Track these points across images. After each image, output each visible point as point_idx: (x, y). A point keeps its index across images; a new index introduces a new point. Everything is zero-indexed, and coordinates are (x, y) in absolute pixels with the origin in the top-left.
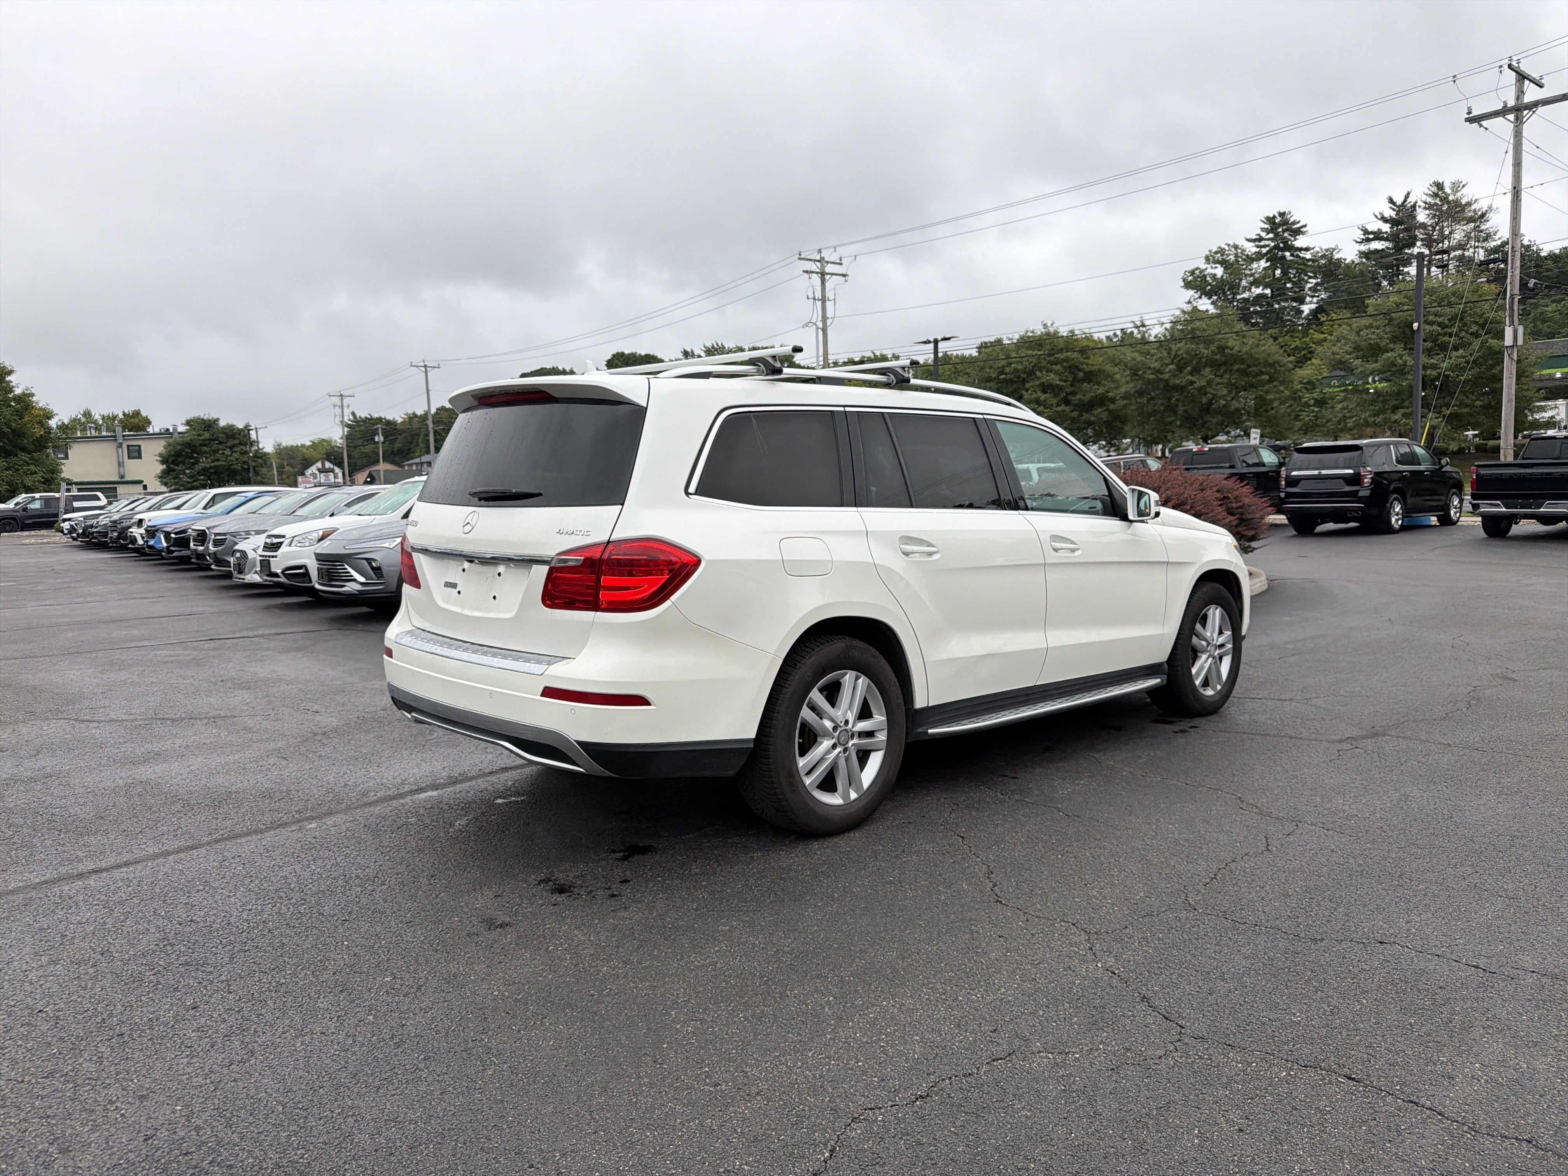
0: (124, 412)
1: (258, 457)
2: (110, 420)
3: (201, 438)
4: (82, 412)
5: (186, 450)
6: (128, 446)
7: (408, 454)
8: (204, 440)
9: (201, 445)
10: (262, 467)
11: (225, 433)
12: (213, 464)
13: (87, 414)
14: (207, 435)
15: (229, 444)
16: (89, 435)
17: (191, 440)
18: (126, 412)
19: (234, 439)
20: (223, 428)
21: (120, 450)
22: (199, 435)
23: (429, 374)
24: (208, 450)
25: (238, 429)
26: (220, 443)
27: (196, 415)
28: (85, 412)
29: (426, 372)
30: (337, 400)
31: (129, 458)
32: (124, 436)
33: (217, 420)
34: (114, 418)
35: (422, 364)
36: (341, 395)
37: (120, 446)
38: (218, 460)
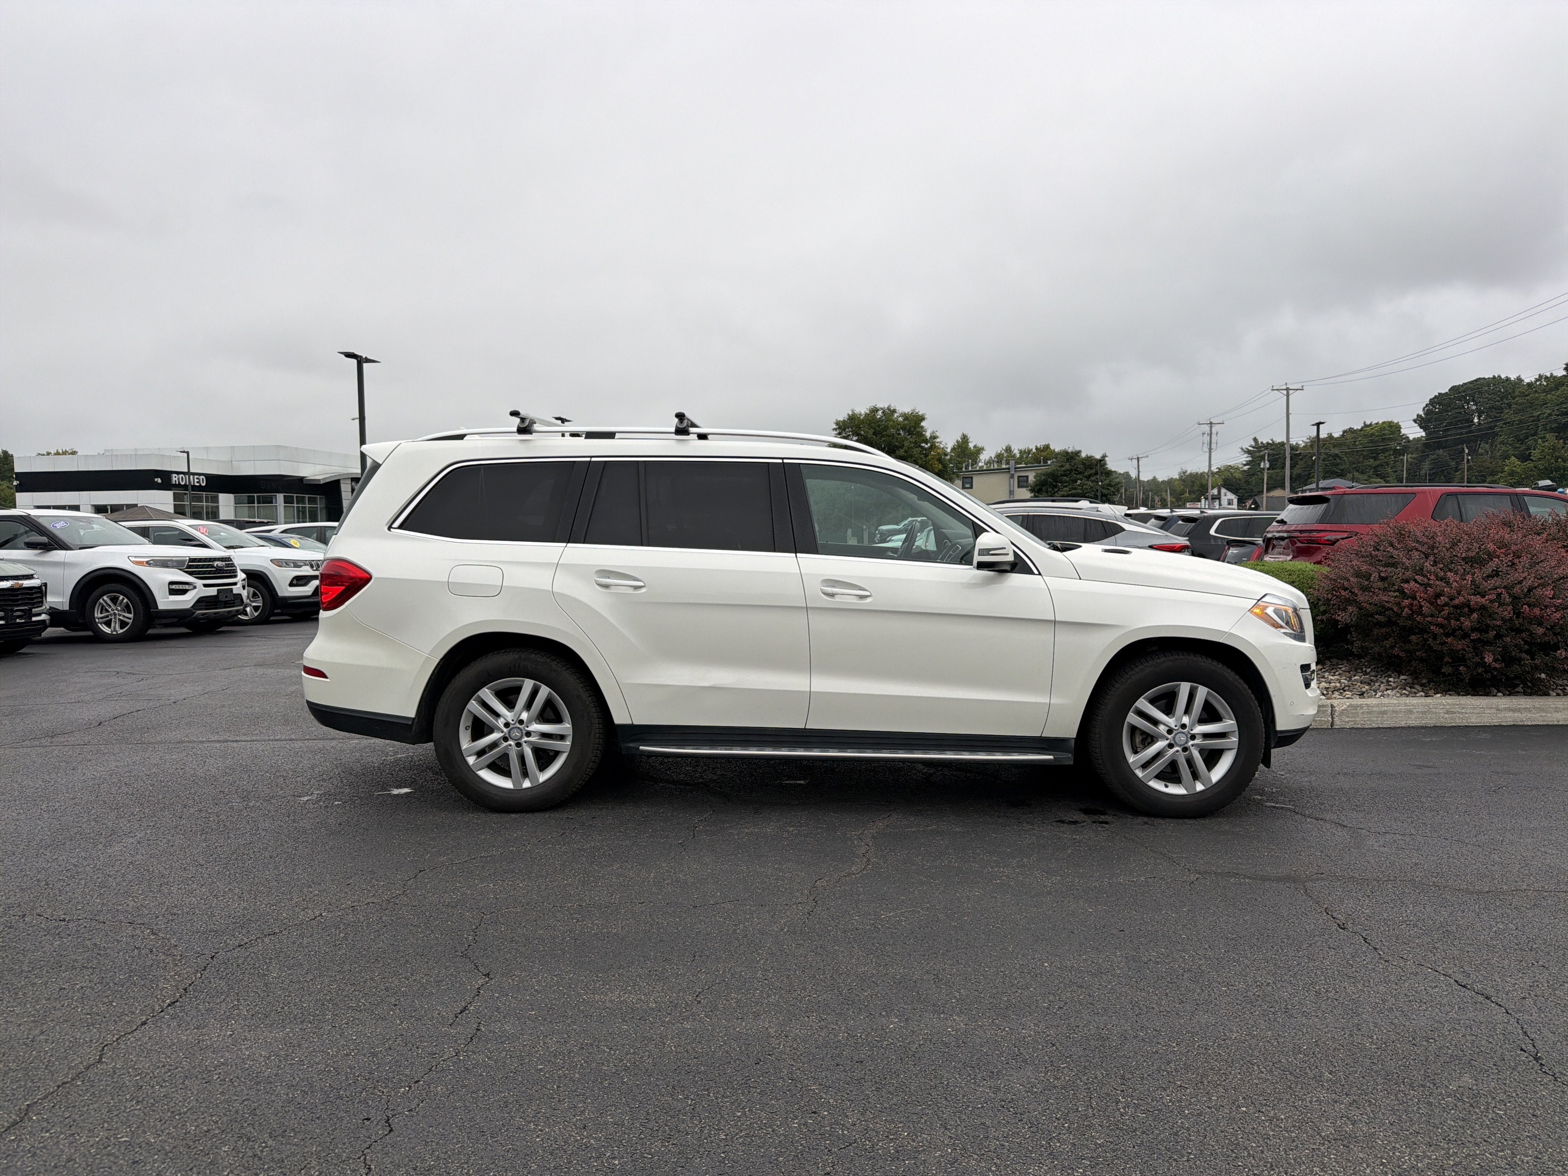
0: (1036, 446)
1: (1111, 486)
2: (1025, 453)
3: (1063, 469)
4: (1004, 448)
5: (1049, 480)
6: (1019, 477)
7: (1306, 480)
8: (1064, 471)
9: (1062, 475)
10: (1114, 495)
11: (1084, 464)
12: (1070, 492)
13: (1008, 449)
14: (1067, 466)
15: (1086, 474)
16: (992, 468)
17: (1054, 470)
18: (1039, 446)
19: (1091, 469)
20: (1084, 459)
21: (1012, 480)
22: (1062, 466)
23: (1290, 397)
24: (1068, 479)
25: (1096, 459)
26: (1080, 473)
27: (1063, 448)
28: (1006, 448)
29: (1288, 395)
30: (1207, 428)
31: (1019, 487)
32: (1016, 468)
33: (1080, 452)
34: (1030, 451)
35: (1285, 387)
36: (1211, 423)
37: (1012, 476)
38: (1075, 489)
